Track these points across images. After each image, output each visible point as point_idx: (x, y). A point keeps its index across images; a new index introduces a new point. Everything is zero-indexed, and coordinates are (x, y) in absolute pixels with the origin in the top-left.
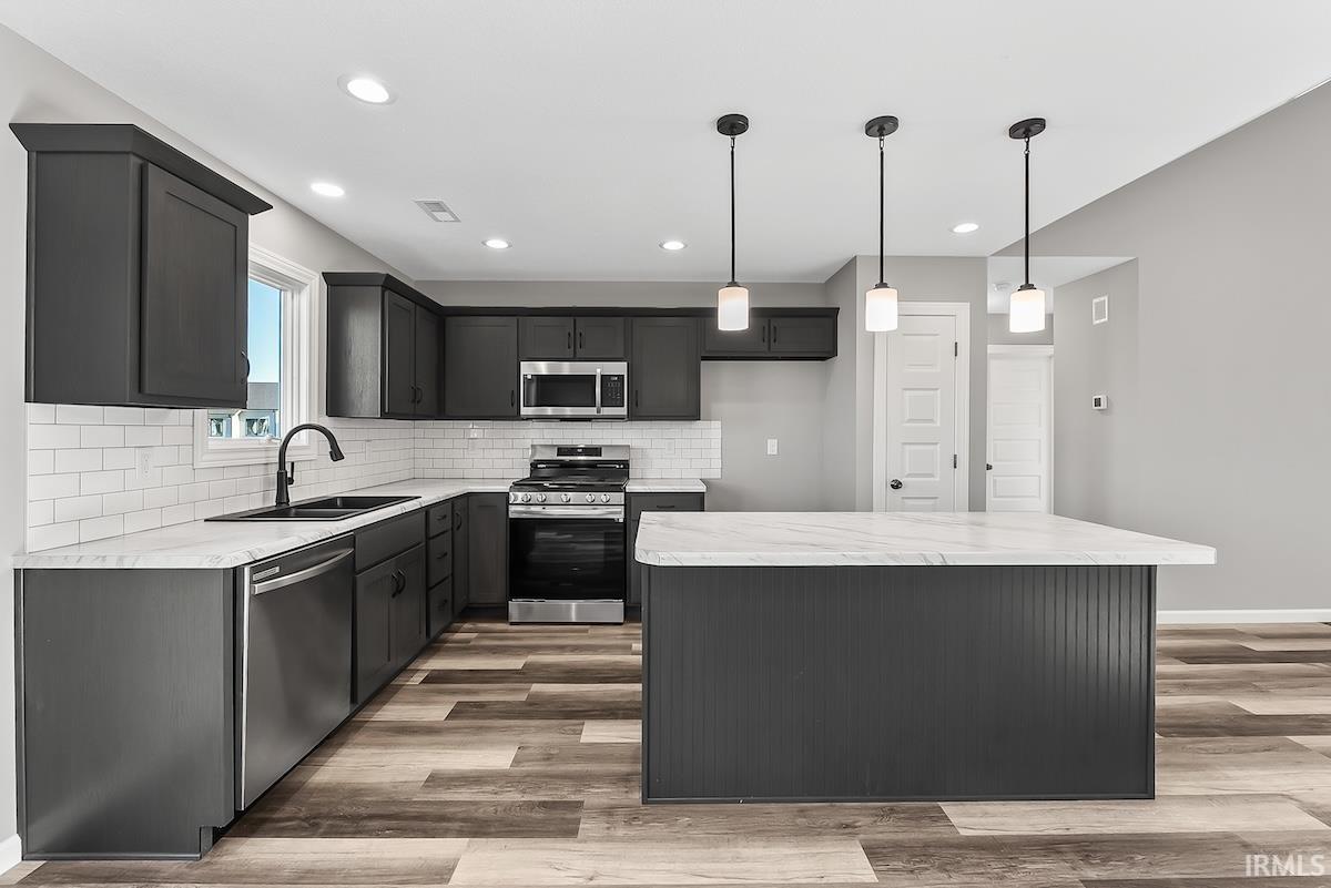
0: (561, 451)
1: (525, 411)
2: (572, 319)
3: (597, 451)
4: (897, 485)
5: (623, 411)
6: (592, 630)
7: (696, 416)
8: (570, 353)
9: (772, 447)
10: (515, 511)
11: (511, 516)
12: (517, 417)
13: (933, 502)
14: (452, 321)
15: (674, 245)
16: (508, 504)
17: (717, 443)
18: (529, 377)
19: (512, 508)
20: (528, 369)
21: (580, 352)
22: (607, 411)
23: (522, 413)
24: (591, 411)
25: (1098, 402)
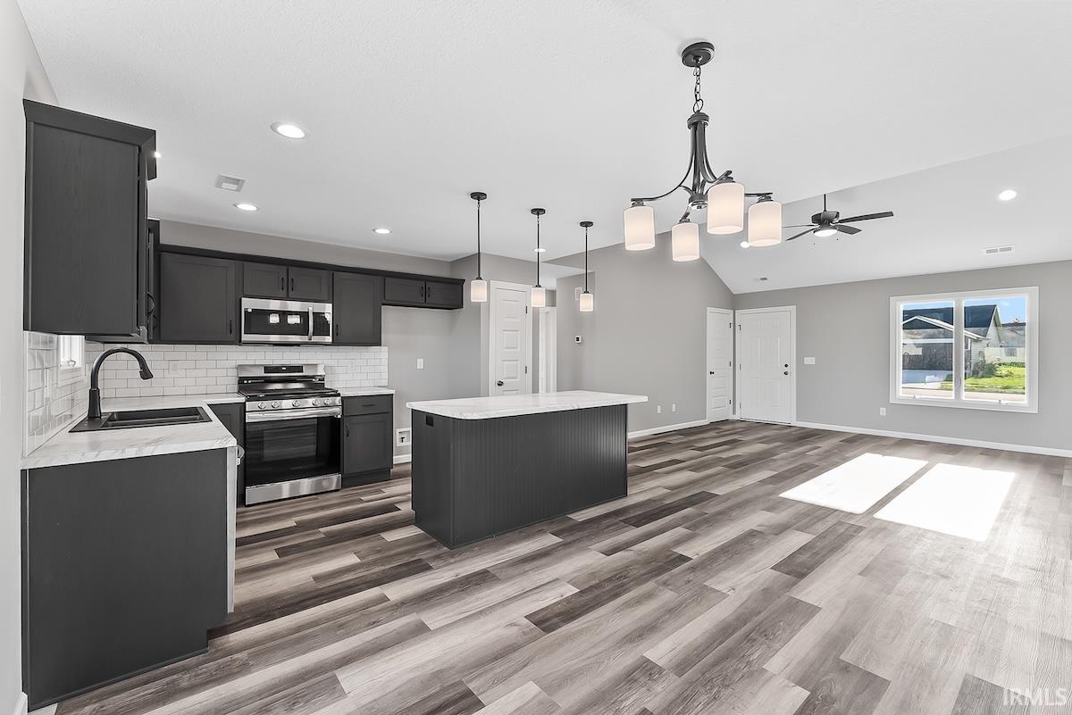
0: (268, 369)
1: (245, 337)
2: (285, 268)
3: (299, 369)
4: (500, 384)
5: (329, 339)
6: (320, 497)
7: (379, 344)
8: (283, 293)
9: (420, 364)
10: (250, 417)
11: (249, 420)
12: (239, 342)
13: (516, 390)
15: (382, 231)
16: (245, 412)
17: (385, 361)
18: (250, 310)
19: (248, 415)
20: (249, 304)
21: (292, 293)
22: (315, 339)
23: (243, 339)
24: (305, 339)
25: (578, 339)
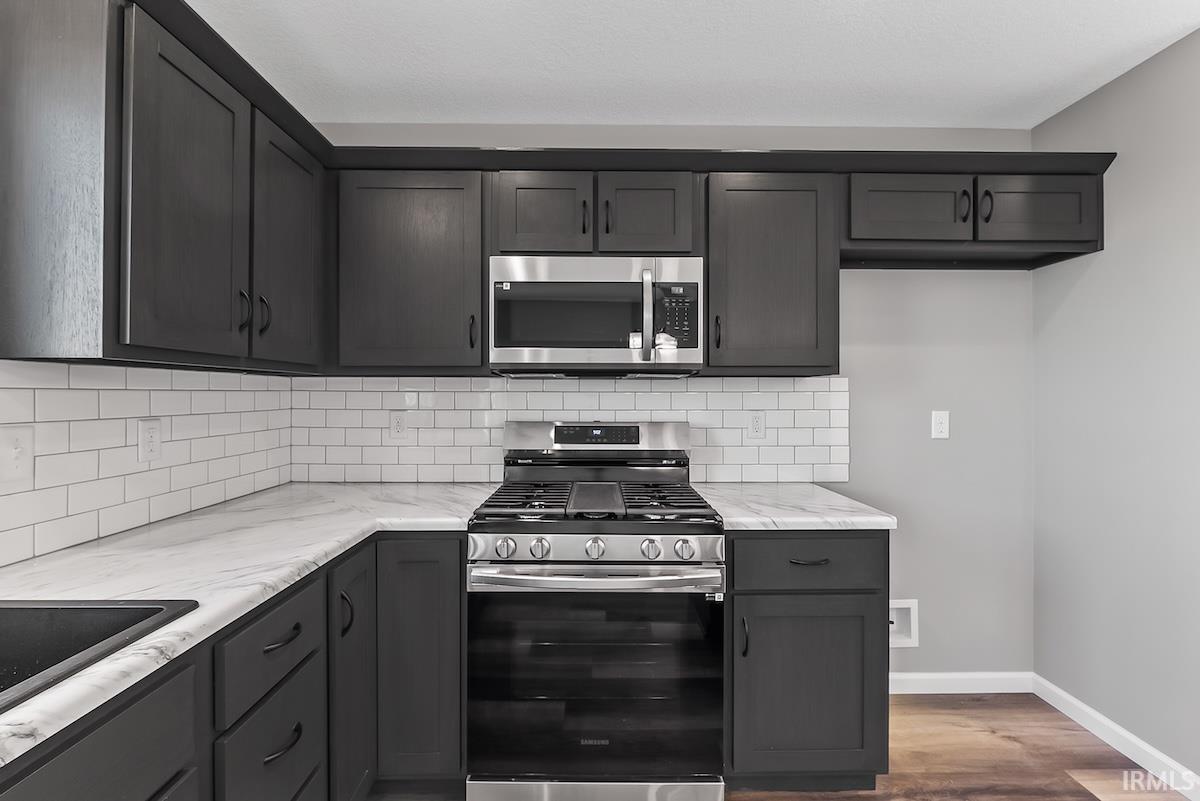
0: (564, 433)
1: (496, 356)
2: (592, 176)
3: (630, 433)
5: (696, 356)
7: (832, 368)
8: (585, 240)
9: (940, 424)
10: (481, 576)
11: (473, 587)
12: (482, 369)
14: (351, 180)
16: (463, 560)
17: (842, 419)
18: (506, 287)
19: (475, 572)
20: (504, 271)
21: (605, 241)
23: (492, 360)
